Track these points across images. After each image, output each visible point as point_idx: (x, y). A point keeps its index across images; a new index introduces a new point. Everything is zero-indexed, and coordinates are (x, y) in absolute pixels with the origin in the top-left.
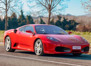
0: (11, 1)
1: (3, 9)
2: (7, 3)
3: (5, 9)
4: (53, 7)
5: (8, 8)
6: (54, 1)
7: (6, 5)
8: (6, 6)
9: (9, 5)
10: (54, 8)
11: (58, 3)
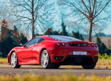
0: (40, 8)
1: (29, 19)
2: (34, 11)
3: (31, 20)
4: (96, 15)
5: (35, 18)
6: (96, 7)
7: (33, 13)
8: (33, 15)
9: (36, 14)
10: (97, 17)
11: (103, 9)
